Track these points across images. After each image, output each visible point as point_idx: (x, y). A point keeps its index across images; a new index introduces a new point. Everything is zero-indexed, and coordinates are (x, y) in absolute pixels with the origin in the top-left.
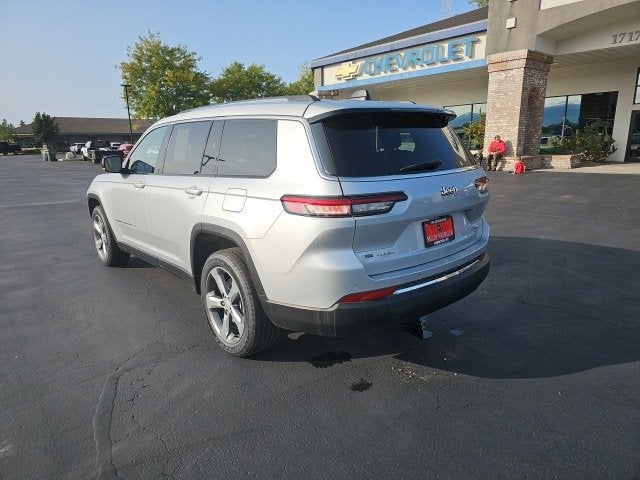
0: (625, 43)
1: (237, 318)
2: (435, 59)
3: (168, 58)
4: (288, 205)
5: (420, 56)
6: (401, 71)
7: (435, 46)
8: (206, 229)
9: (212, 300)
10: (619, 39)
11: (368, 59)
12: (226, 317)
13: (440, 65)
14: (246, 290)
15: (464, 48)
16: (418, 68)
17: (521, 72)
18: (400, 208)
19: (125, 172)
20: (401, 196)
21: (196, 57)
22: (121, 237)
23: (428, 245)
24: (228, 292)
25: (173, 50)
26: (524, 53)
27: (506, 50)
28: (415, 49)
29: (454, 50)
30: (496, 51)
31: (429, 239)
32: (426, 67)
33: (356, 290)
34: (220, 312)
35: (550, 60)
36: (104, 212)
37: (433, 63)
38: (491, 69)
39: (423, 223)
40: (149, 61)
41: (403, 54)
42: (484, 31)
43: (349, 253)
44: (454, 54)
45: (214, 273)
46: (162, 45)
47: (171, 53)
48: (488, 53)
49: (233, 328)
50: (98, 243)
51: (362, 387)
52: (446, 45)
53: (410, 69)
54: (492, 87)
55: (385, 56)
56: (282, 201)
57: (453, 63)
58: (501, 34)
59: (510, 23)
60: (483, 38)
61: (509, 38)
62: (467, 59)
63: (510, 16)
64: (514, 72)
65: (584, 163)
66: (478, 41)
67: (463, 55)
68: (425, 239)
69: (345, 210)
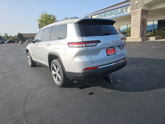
1: (59, 77)
2: (117, 13)
3: (49, 17)
4: (70, 45)
5: (113, 13)
6: (108, 17)
7: (117, 10)
8: (51, 54)
9: (53, 72)
11: (99, 14)
12: (57, 77)
13: (118, 15)
14: (61, 69)
15: (124, 10)
16: (112, 16)
17: (140, 15)
18: (99, 45)
19: (34, 42)
20: (99, 42)
21: (56, 17)
22: (34, 59)
23: (108, 55)
24: (57, 70)
25: (50, 15)
26: (140, 10)
27: (136, 9)
28: (111, 11)
29: (122, 10)
30: (133, 10)
31: (108, 54)
32: (115, 15)
33: (88, 67)
34: (55, 75)
35: (148, 11)
36: (29, 53)
37: (116, 14)
38: (132, 14)
39: (106, 49)
40: (44, 18)
41: (108, 12)
42: (129, 5)
43: (85, 57)
44: (122, 12)
45: (53, 65)
46: (48, 14)
47: (50, 16)
48: (131, 11)
49: (58, 79)
50: (29, 61)
51: (91, 94)
52: (119, 9)
53: (110, 16)
54: (132, 19)
55: (104, 13)
56: (68, 44)
57: (122, 14)
58: (134, 5)
59: (136, 2)
60: (129, 7)
61: (136, 6)
62: (125, 13)
64: (138, 15)
65: (159, 38)
66: (128, 8)
67: (124, 12)
68: (107, 54)
69: (84, 45)
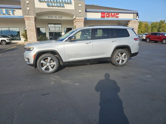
0: (51, 18)
10: (49, 17)
13: (2, 15)
15: (11, 12)
17: (34, 21)
27: (29, 15)
30: (26, 15)
38: (25, 19)
44: (8, 13)
48: (24, 15)
52: (4, 10)
56: (134, 39)
57: (7, 15)
59: (28, 9)
61: (29, 12)
62: (12, 15)
63: (28, 7)
64: (32, 21)
